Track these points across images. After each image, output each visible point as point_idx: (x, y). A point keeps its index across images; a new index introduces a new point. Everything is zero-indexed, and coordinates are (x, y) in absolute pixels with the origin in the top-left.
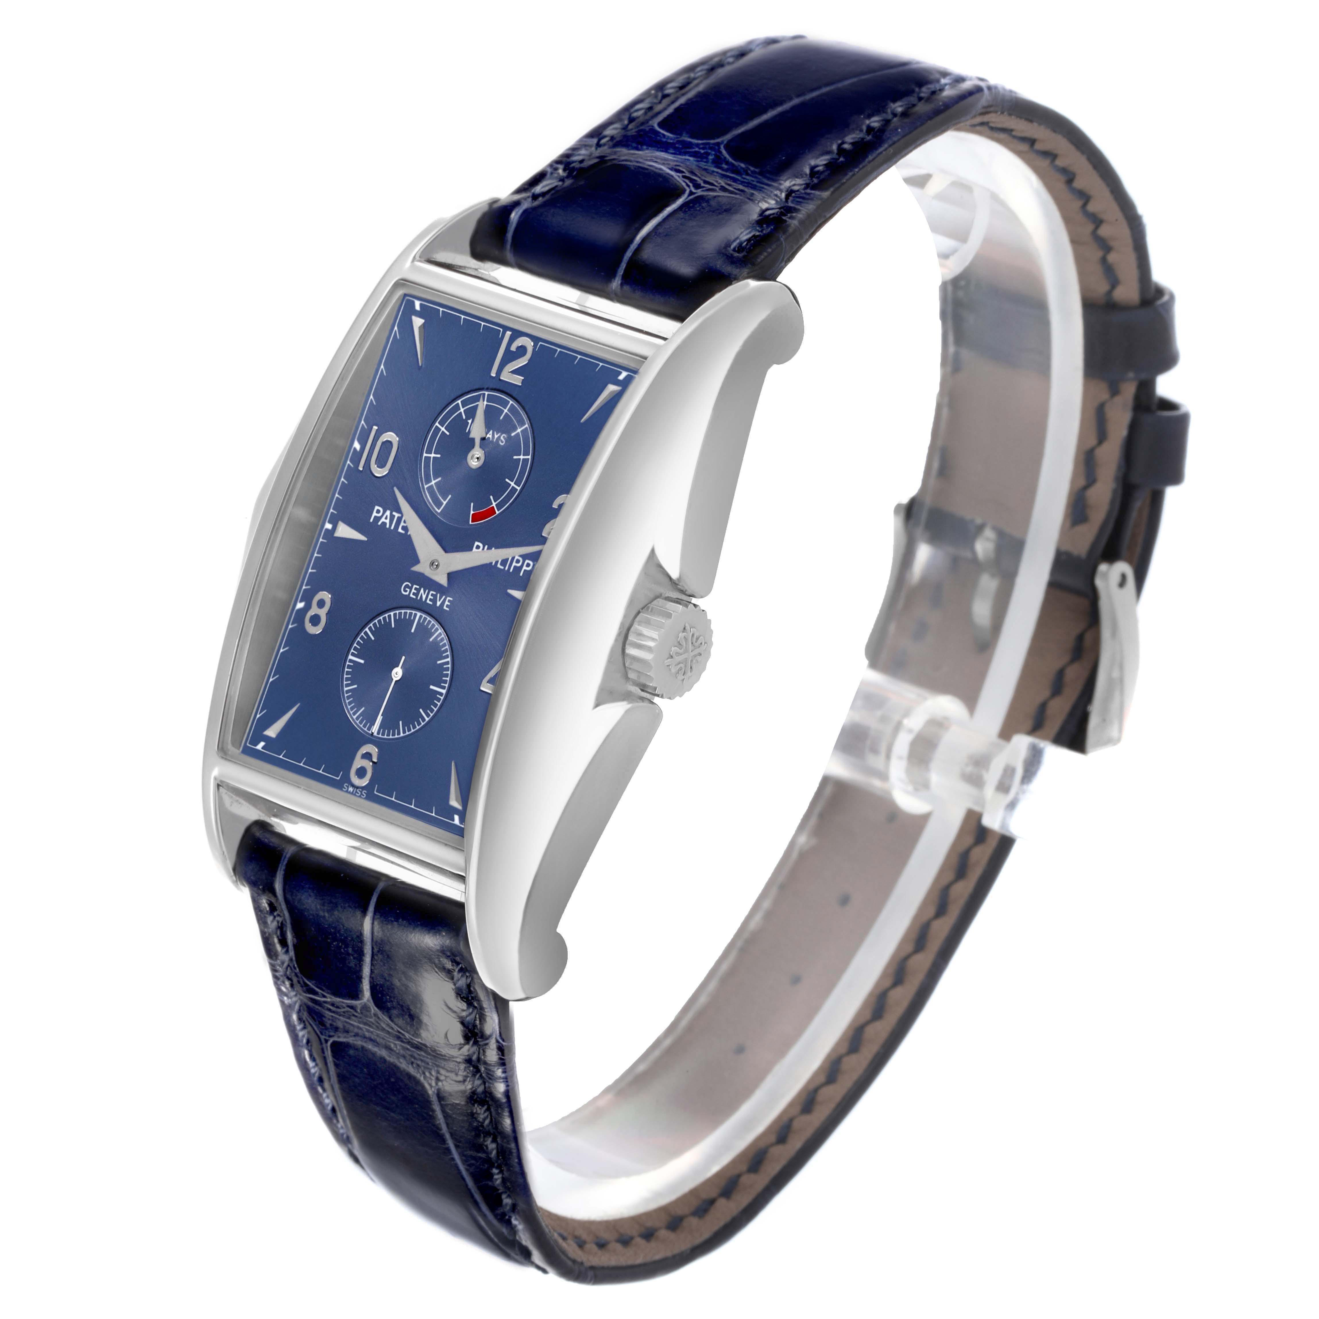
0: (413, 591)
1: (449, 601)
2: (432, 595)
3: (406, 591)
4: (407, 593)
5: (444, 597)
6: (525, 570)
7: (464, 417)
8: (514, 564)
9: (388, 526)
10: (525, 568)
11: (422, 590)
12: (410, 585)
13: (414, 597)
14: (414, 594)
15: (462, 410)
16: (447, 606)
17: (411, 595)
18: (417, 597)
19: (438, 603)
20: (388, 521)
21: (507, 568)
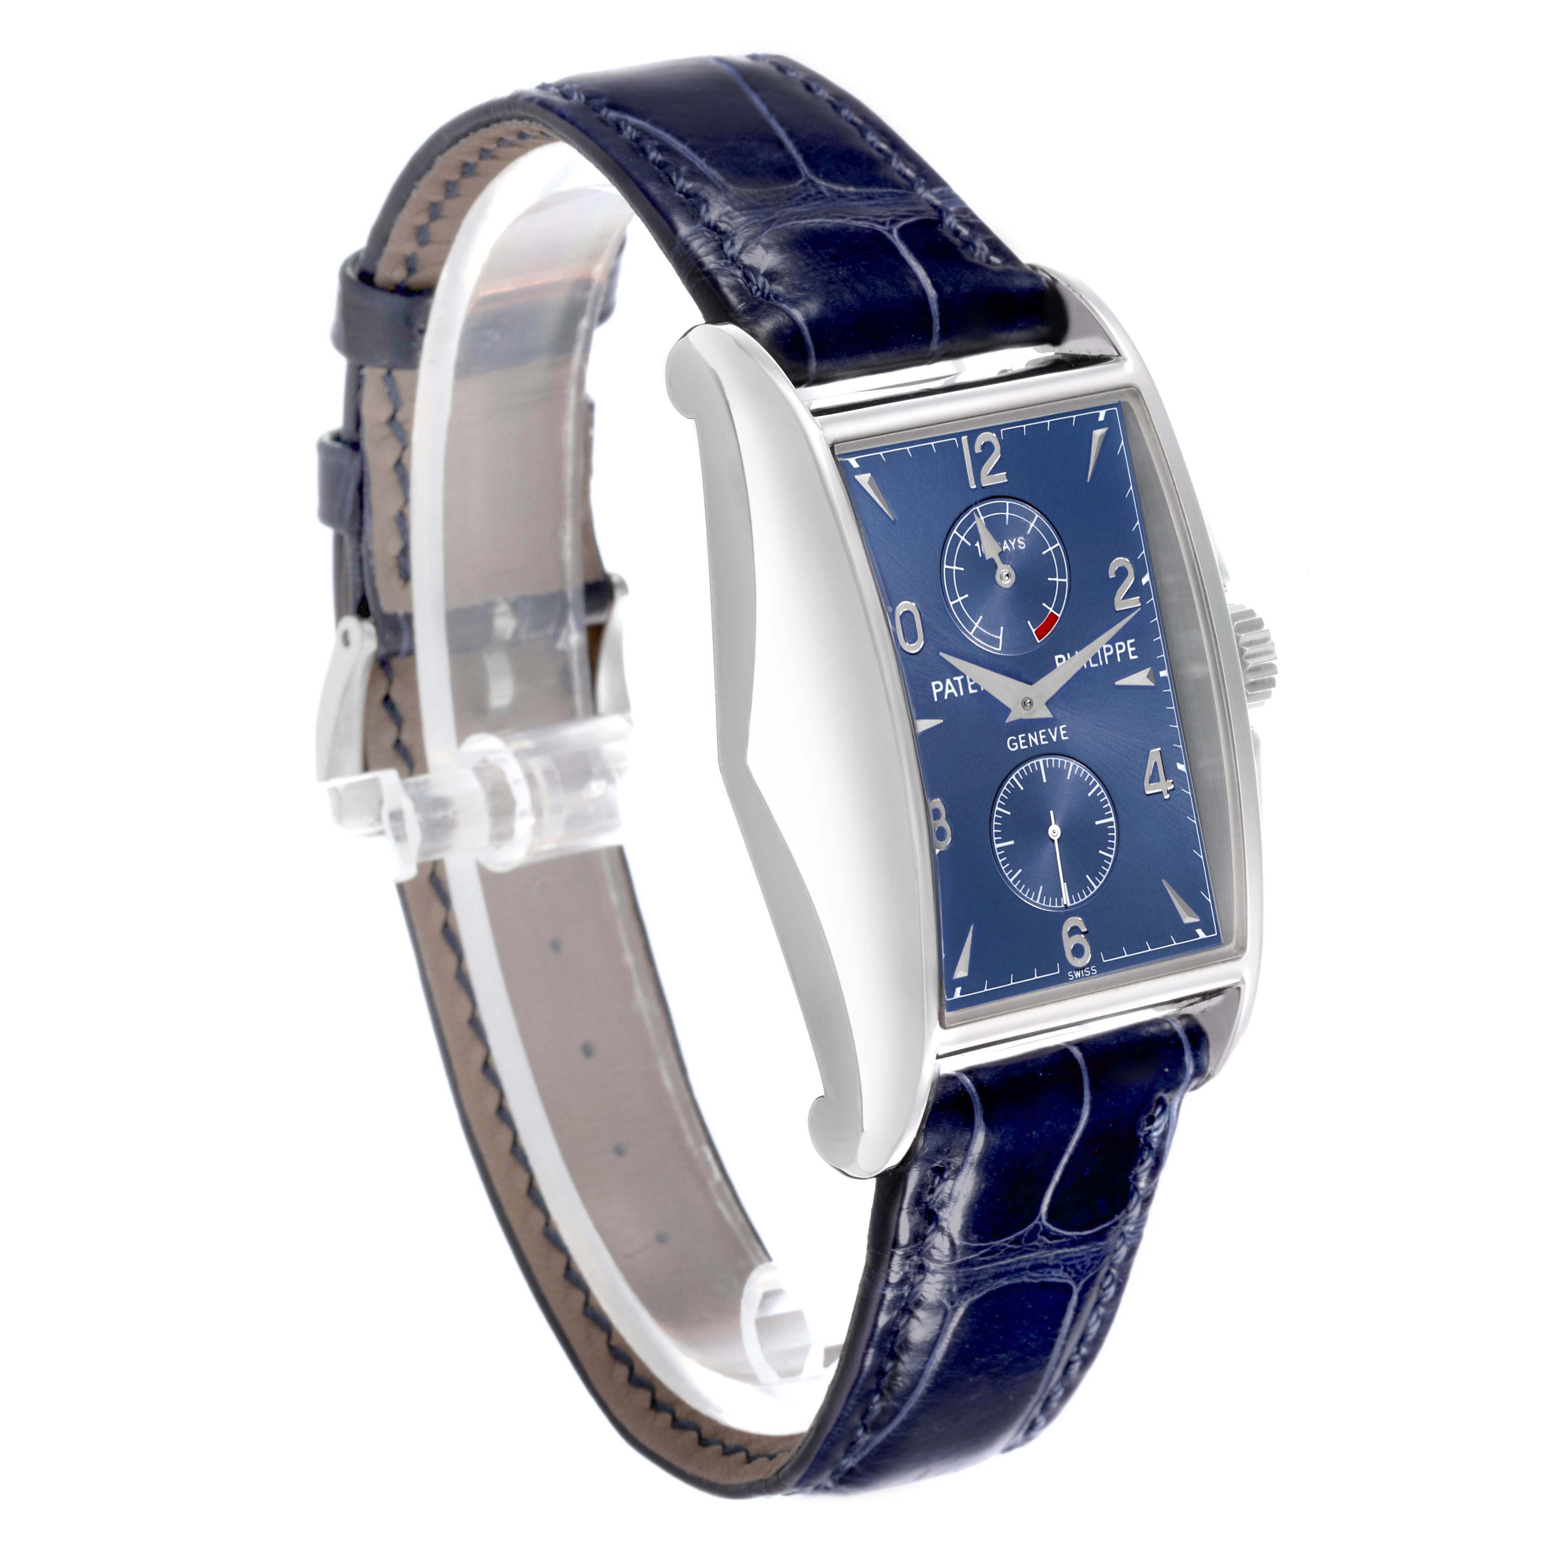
0: (1021, 742)
1: (1063, 729)
2: (1043, 734)
3: (1014, 746)
4: (1017, 748)
5: (1056, 729)
6: (1120, 654)
7: (969, 544)
8: (1106, 655)
9: (956, 695)
10: (1118, 652)
11: (1030, 735)
12: (1015, 738)
13: (1026, 747)
14: (1024, 744)
15: (963, 538)
16: (1065, 735)
17: (1022, 747)
18: (1029, 745)
19: (1054, 738)
20: (953, 690)
21: (1101, 663)
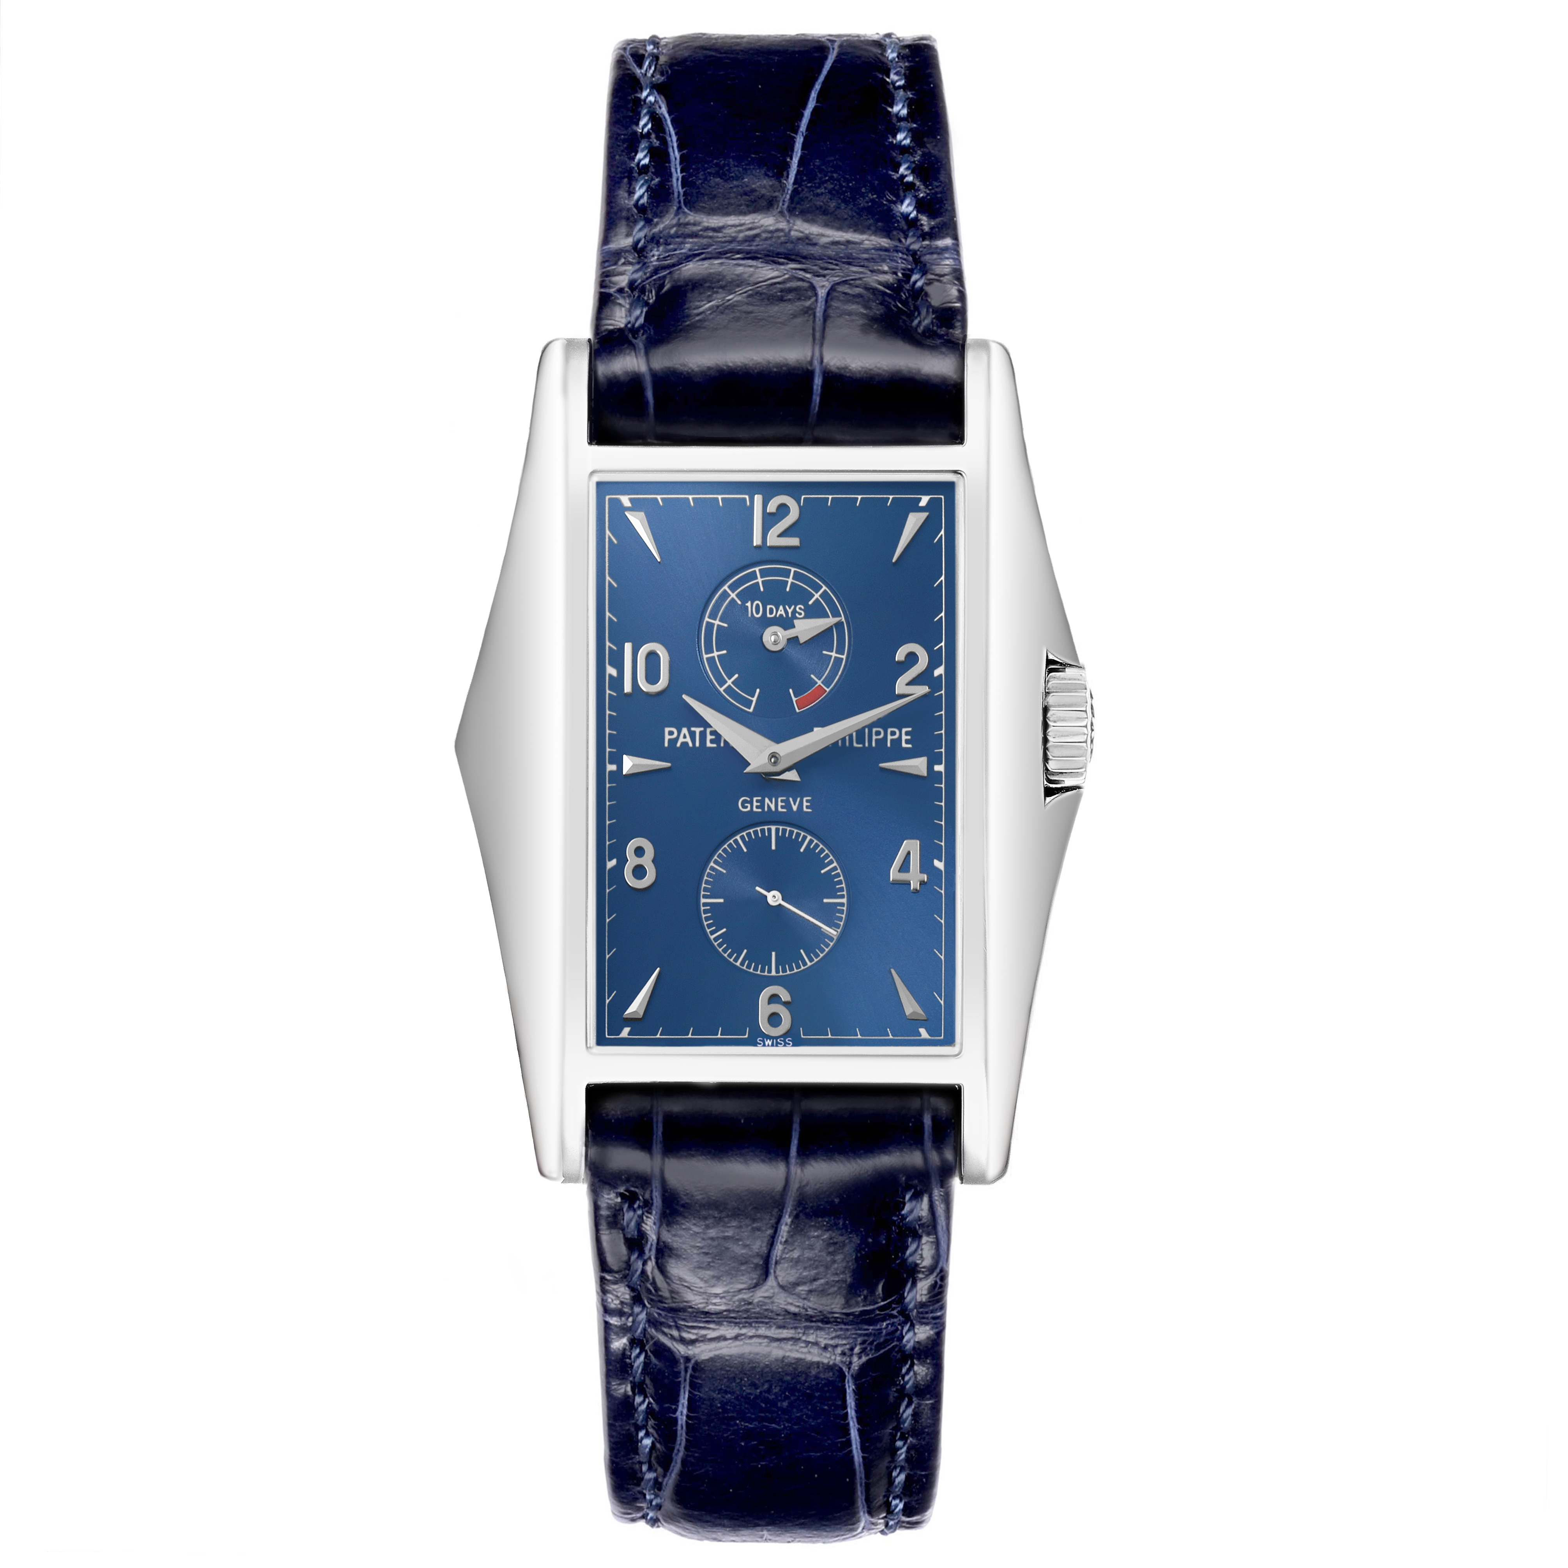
0: (755, 804)
1: (807, 801)
2: (783, 800)
3: (747, 807)
4: (749, 809)
5: (799, 797)
6: (892, 740)
7: (739, 602)
8: (874, 737)
9: (691, 745)
10: (889, 737)
11: (767, 800)
12: (749, 799)
13: (760, 810)
14: (757, 807)
15: (733, 595)
16: (807, 807)
17: (755, 809)
18: (763, 809)
19: (795, 808)
20: (688, 740)
21: (867, 745)
